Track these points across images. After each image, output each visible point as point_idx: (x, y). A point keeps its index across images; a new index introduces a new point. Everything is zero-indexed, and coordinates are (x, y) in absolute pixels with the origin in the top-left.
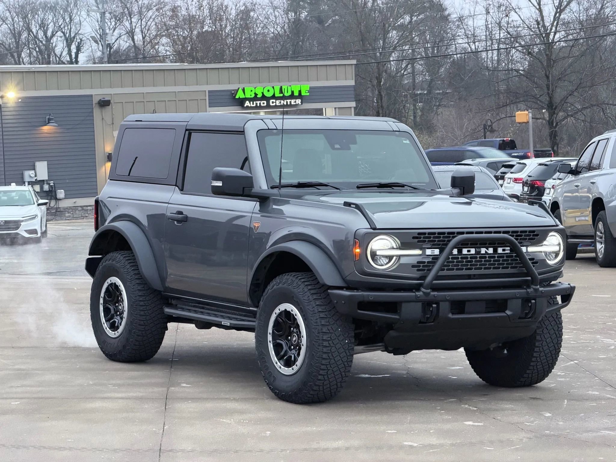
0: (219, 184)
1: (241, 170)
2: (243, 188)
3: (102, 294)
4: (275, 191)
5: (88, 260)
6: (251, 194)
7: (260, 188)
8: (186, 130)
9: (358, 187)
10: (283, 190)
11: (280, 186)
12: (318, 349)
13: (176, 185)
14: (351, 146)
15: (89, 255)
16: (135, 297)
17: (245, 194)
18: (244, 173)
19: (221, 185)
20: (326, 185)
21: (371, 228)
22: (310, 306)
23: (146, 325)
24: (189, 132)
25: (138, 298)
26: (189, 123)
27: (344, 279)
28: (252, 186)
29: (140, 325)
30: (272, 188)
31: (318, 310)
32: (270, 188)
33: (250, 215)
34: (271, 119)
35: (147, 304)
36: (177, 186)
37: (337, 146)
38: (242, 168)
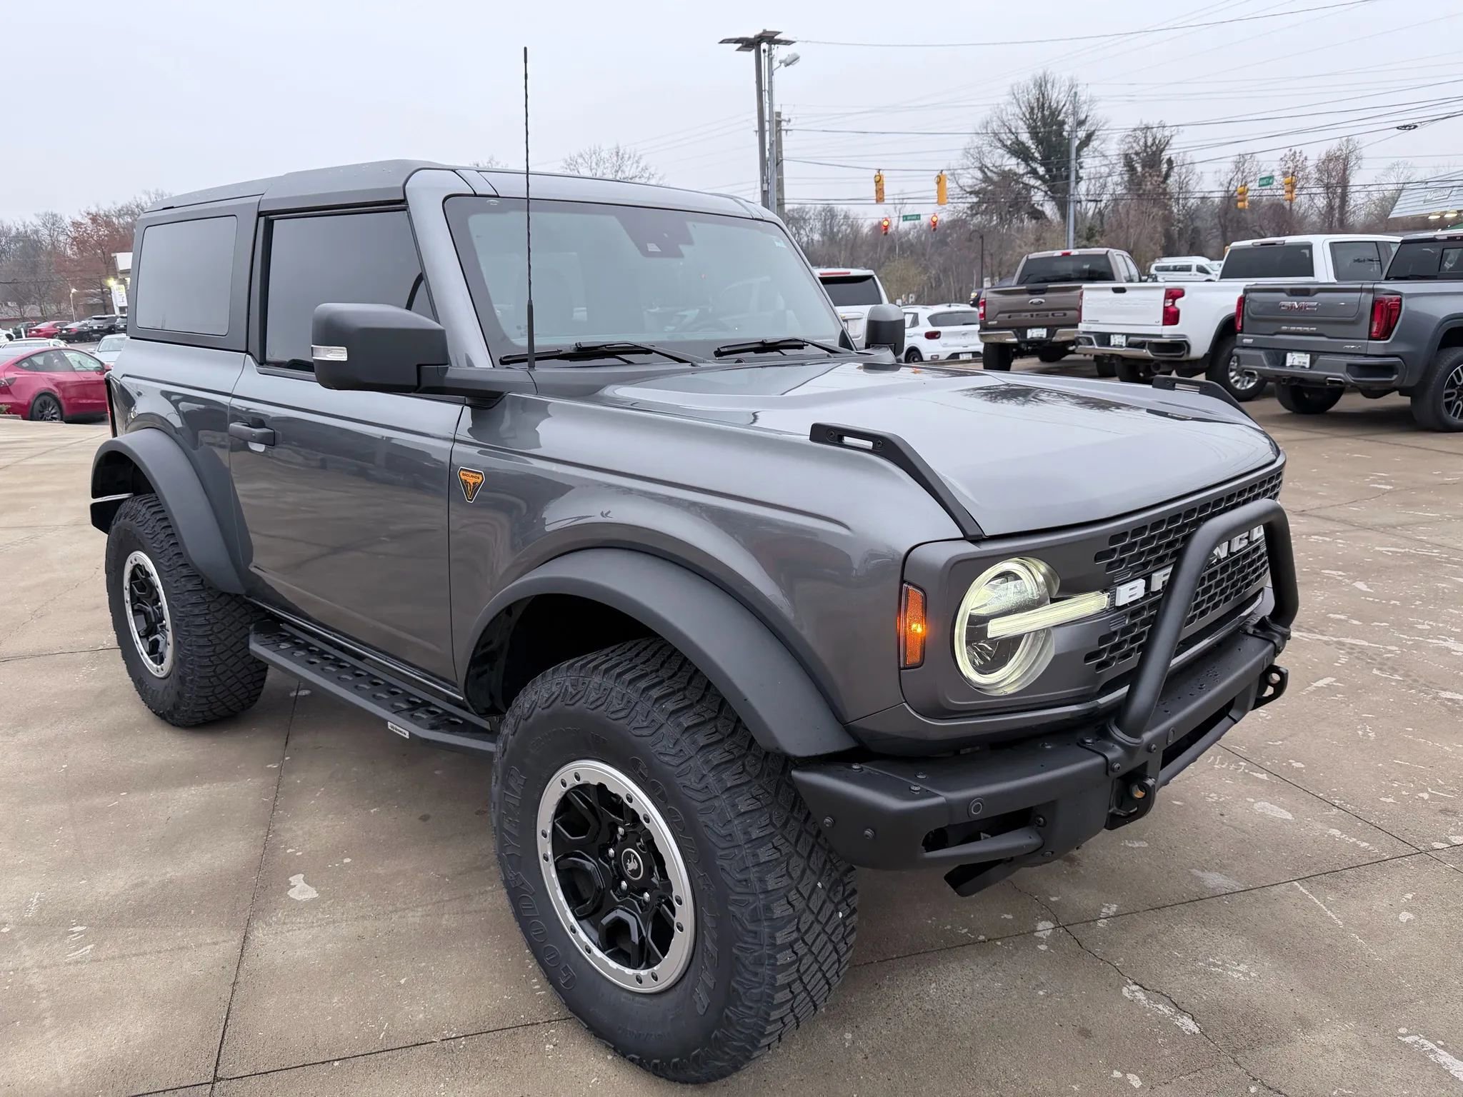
0: (338, 354)
1: (407, 312)
2: (419, 366)
3: (126, 584)
4: (517, 373)
5: (93, 507)
6: (447, 385)
7: (470, 363)
8: (260, 214)
9: (719, 354)
10: (545, 370)
11: (532, 357)
12: (756, 974)
13: (247, 352)
14: (684, 249)
15: (94, 496)
16: (183, 607)
17: (424, 384)
18: (417, 319)
19: (344, 358)
20: (648, 352)
21: (967, 538)
22: (713, 816)
23: (217, 665)
24: (268, 218)
25: (189, 608)
26: (264, 197)
27: (848, 729)
28: (444, 360)
29: (201, 666)
30: (505, 362)
31: (746, 833)
32: (497, 362)
33: (448, 445)
34: (478, 171)
35: (212, 621)
36: (251, 354)
37: (652, 247)
38: (409, 307)
